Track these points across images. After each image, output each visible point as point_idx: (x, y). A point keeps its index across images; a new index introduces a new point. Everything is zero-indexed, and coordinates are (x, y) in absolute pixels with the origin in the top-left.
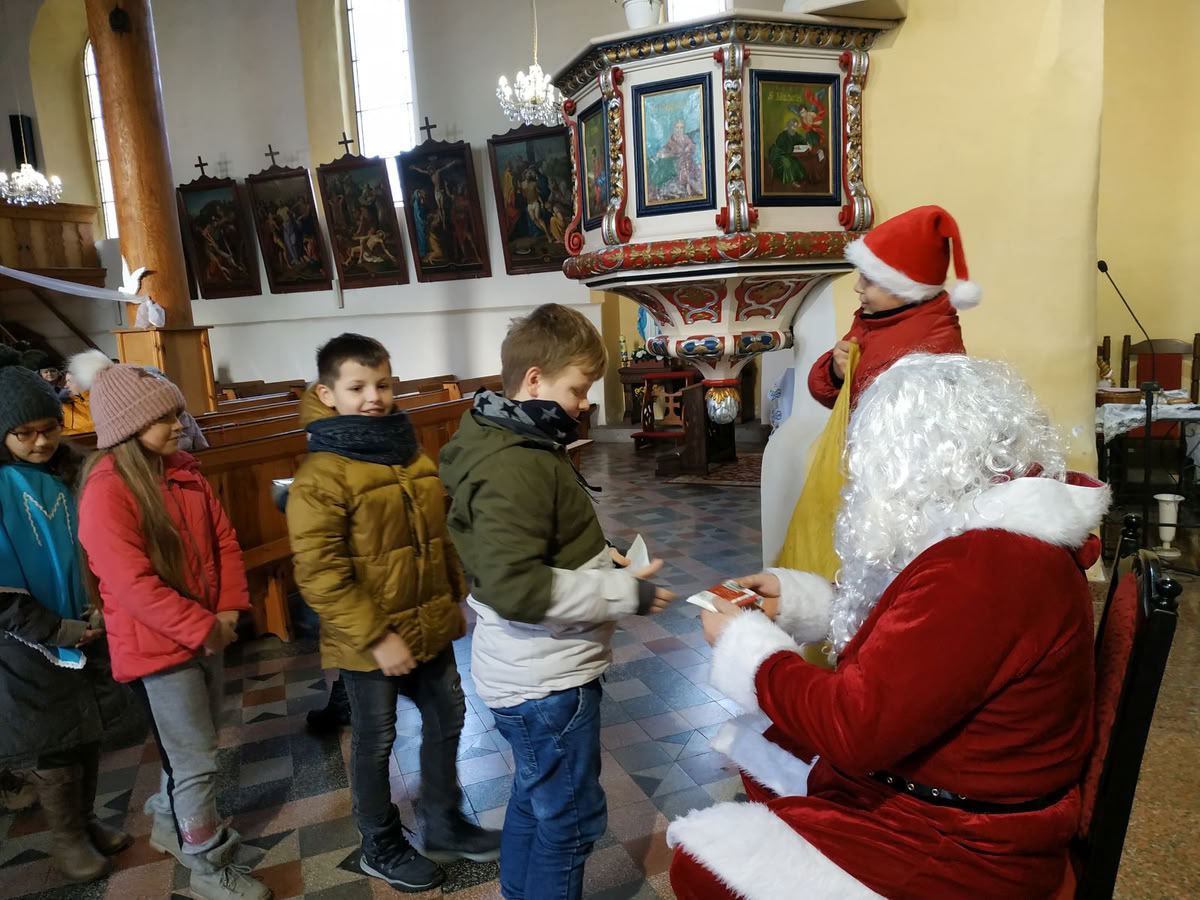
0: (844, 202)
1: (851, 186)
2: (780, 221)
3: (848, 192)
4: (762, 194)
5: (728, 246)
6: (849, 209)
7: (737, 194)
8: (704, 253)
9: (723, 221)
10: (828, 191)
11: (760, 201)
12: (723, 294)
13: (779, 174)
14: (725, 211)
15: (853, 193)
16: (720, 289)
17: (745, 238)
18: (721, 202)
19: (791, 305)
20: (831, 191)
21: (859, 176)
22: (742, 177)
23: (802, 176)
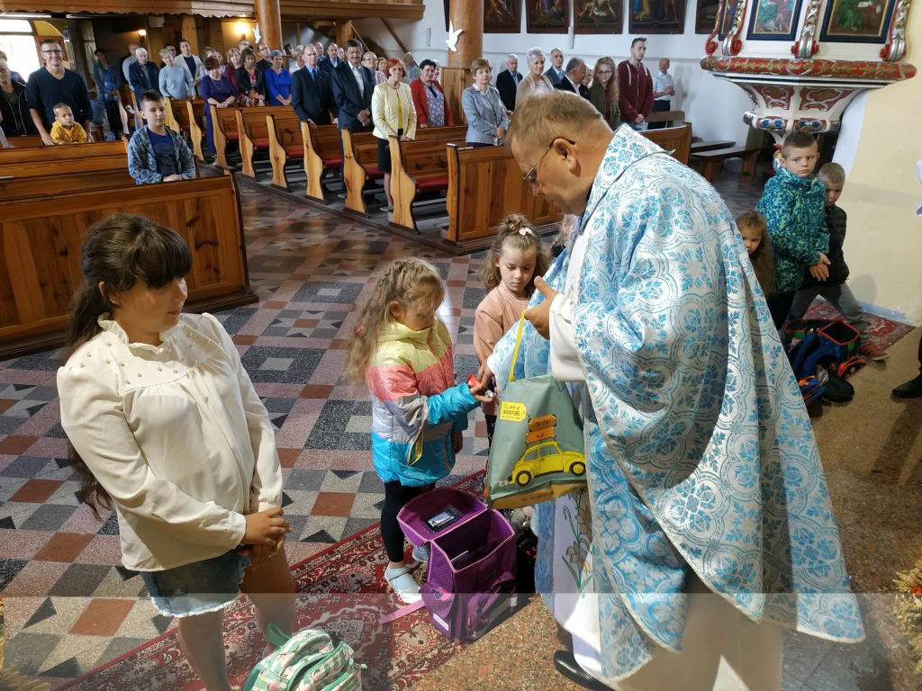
0: (888, 42)
1: (895, 31)
2: (836, 52)
3: (891, 35)
4: (828, 34)
5: (793, 67)
6: (888, 47)
7: (808, 35)
8: (780, 67)
9: (795, 50)
10: (878, 32)
11: (824, 38)
12: (791, 94)
13: (843, 21)
14: (798, 44)
15: (894, 37)
16: (791, 91)
17: (805, 63)
18: (797, 39)
19: (841, 103)
20: (880, 34)
21: (904, 24)
22: (816, 23)
23: (860, 23)
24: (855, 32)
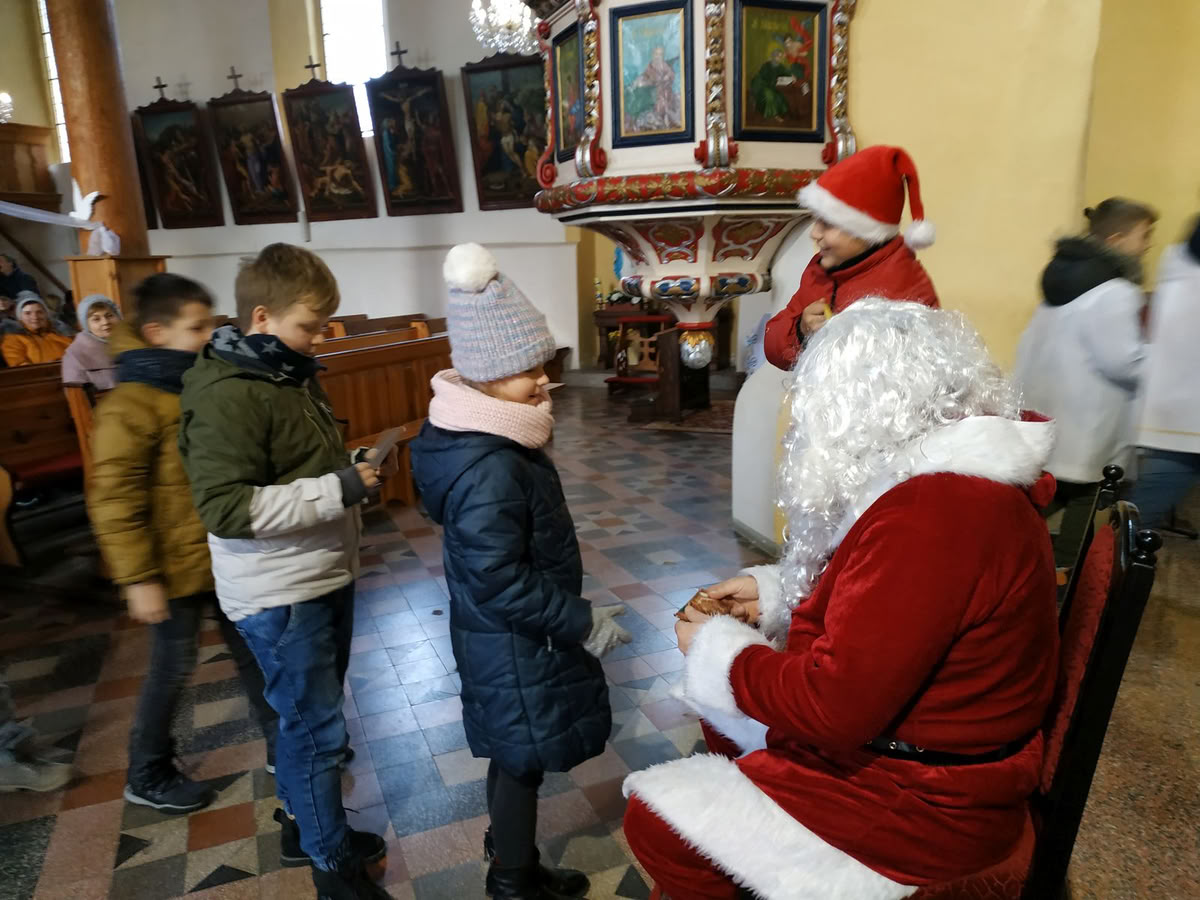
0: (828, 139)
1: (836, 122)
2: (761, 156)
3: (832, 129)
4: (744, 127)
5: (706, 182)
6: (832, 147)
7: (716, 125)
8: (681, 188)
9: (701, 155)
10: (811, 126)
11: (741, 135)
12: (699, 233)
13: (761, 107)
14: (704, 144)
15: (837, 130)
16: (697, 227)
17: (724, 174)
18: (700, 135)
19: (770, 245)
20: (815, 127)
21: (844, 112)
22: (723, 109)
23: (785, 110)
24: (782, 125)
